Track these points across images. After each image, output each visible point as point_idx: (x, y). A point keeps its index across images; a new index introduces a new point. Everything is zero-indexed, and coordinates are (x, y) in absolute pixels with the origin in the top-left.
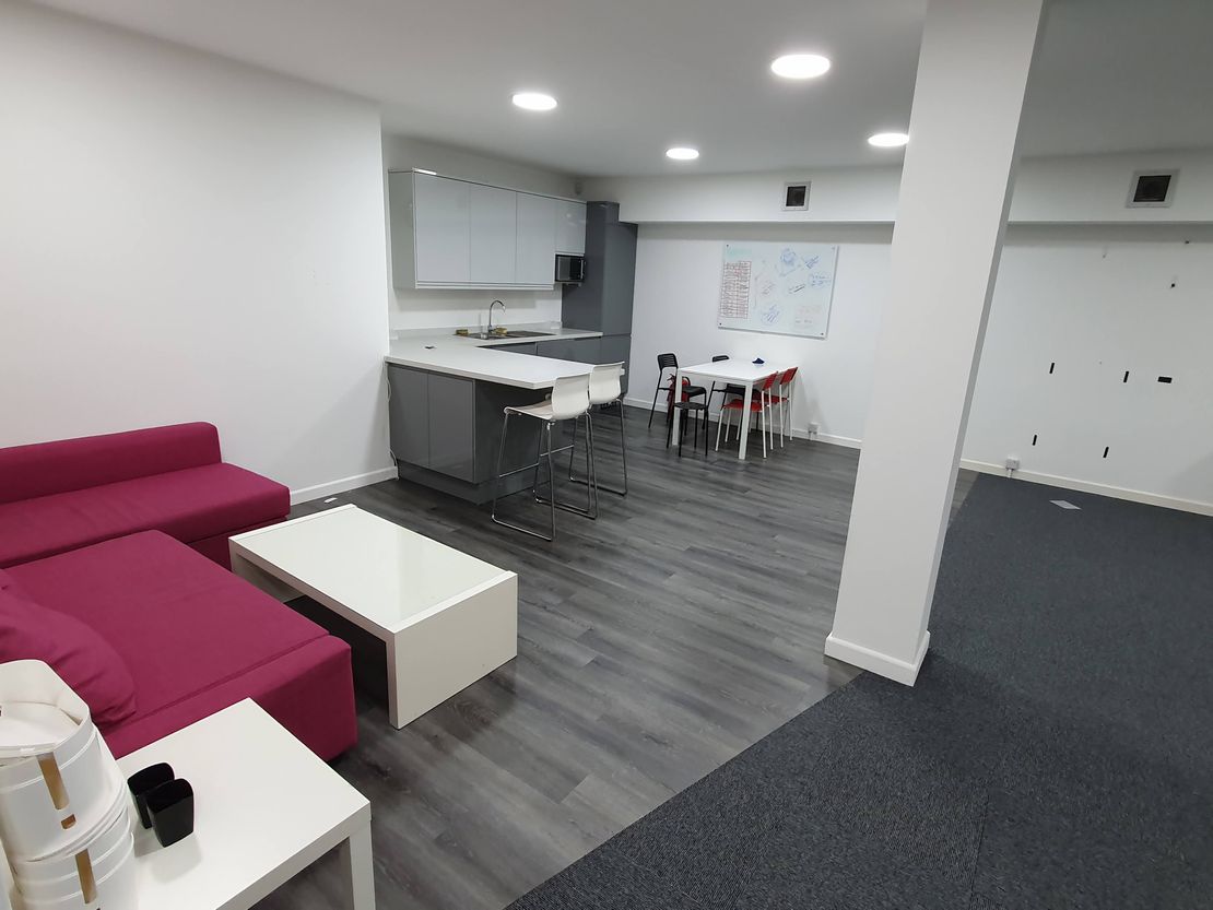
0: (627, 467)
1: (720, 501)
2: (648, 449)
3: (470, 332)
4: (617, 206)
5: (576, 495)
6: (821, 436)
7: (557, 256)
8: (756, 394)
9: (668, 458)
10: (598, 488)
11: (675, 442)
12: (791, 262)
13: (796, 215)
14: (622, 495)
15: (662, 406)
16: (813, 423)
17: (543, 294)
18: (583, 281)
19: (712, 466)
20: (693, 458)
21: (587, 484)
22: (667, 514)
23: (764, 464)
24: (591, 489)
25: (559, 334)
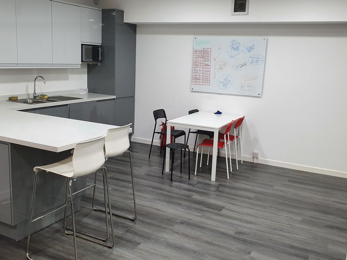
0: (136, 193)
1: (204, 220)
2: (149, 176)
3: (19, 98)
4: (123, 12)
5: (97, 224)
6: (261, 160)
7: (82, 45)
8: (221, 136)
9: (163, 183)
10: (113, 214)
11: (167, 169)
12: (237, 49)
13: (240, 18)
14: (132, 220)
15: (157, 142)
16: (255, 151)
17: (73, 71)
18: (101, 61)
19: (195, 189)
20: (180, 182)
21: (105, 212)
22: (167, 236)
23: (228, 184)
24: (108, 216)
25: (86, 98)
